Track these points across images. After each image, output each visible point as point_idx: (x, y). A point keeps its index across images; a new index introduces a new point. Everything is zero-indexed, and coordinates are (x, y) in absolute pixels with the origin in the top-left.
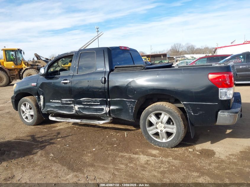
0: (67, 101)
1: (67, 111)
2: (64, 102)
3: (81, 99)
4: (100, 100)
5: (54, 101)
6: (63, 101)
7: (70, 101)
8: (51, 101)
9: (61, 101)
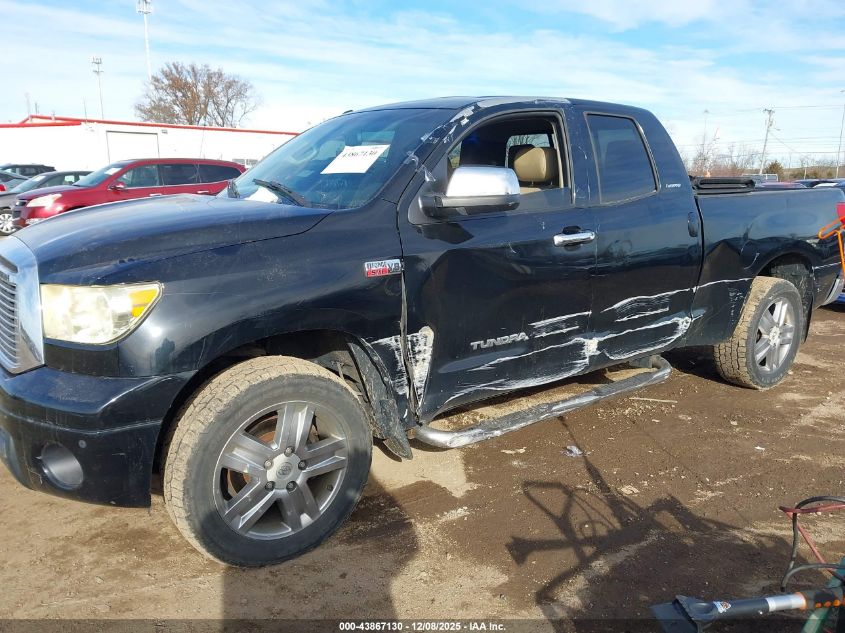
0: (554, 327)
1: (541, 375)
2: (544, 335)
3: (616, 306)
4: (671, 297)
5: (491, 341)
6: (539, 330)
7: (569, 323)
8: (475, 344)
9: (529, 330)
